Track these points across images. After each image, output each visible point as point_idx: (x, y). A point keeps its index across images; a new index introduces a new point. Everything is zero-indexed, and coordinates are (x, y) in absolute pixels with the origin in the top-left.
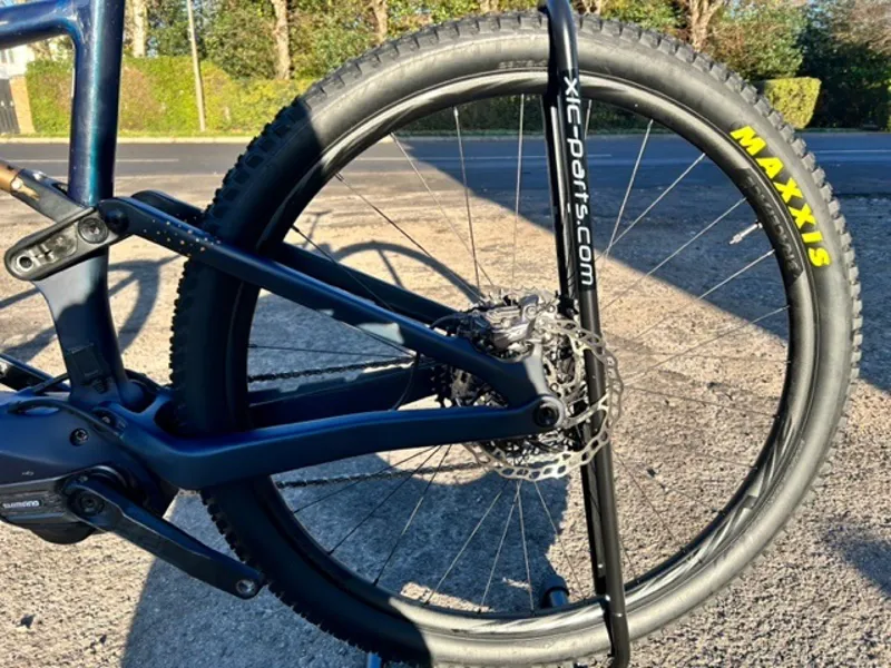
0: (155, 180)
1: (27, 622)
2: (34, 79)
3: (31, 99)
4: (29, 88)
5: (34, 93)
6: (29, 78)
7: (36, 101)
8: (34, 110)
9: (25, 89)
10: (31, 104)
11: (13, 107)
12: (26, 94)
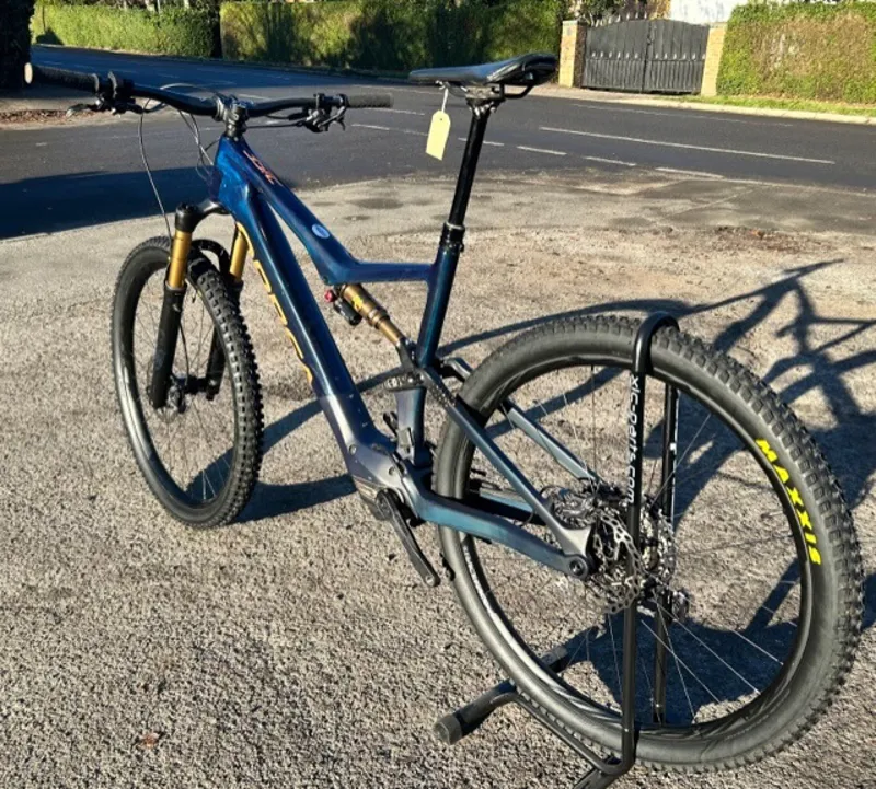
0: (781, 190)
1: (391, 557)
2: (735, 29)
3: (725, 53)
4: (726, 40)
5: (730, 45)
6: (731, 26)
7: (729, 55)
8: (724, 64)
9: (722, 38)
10: (723, 57)
11: (704, 61)
12: (721, 46)
